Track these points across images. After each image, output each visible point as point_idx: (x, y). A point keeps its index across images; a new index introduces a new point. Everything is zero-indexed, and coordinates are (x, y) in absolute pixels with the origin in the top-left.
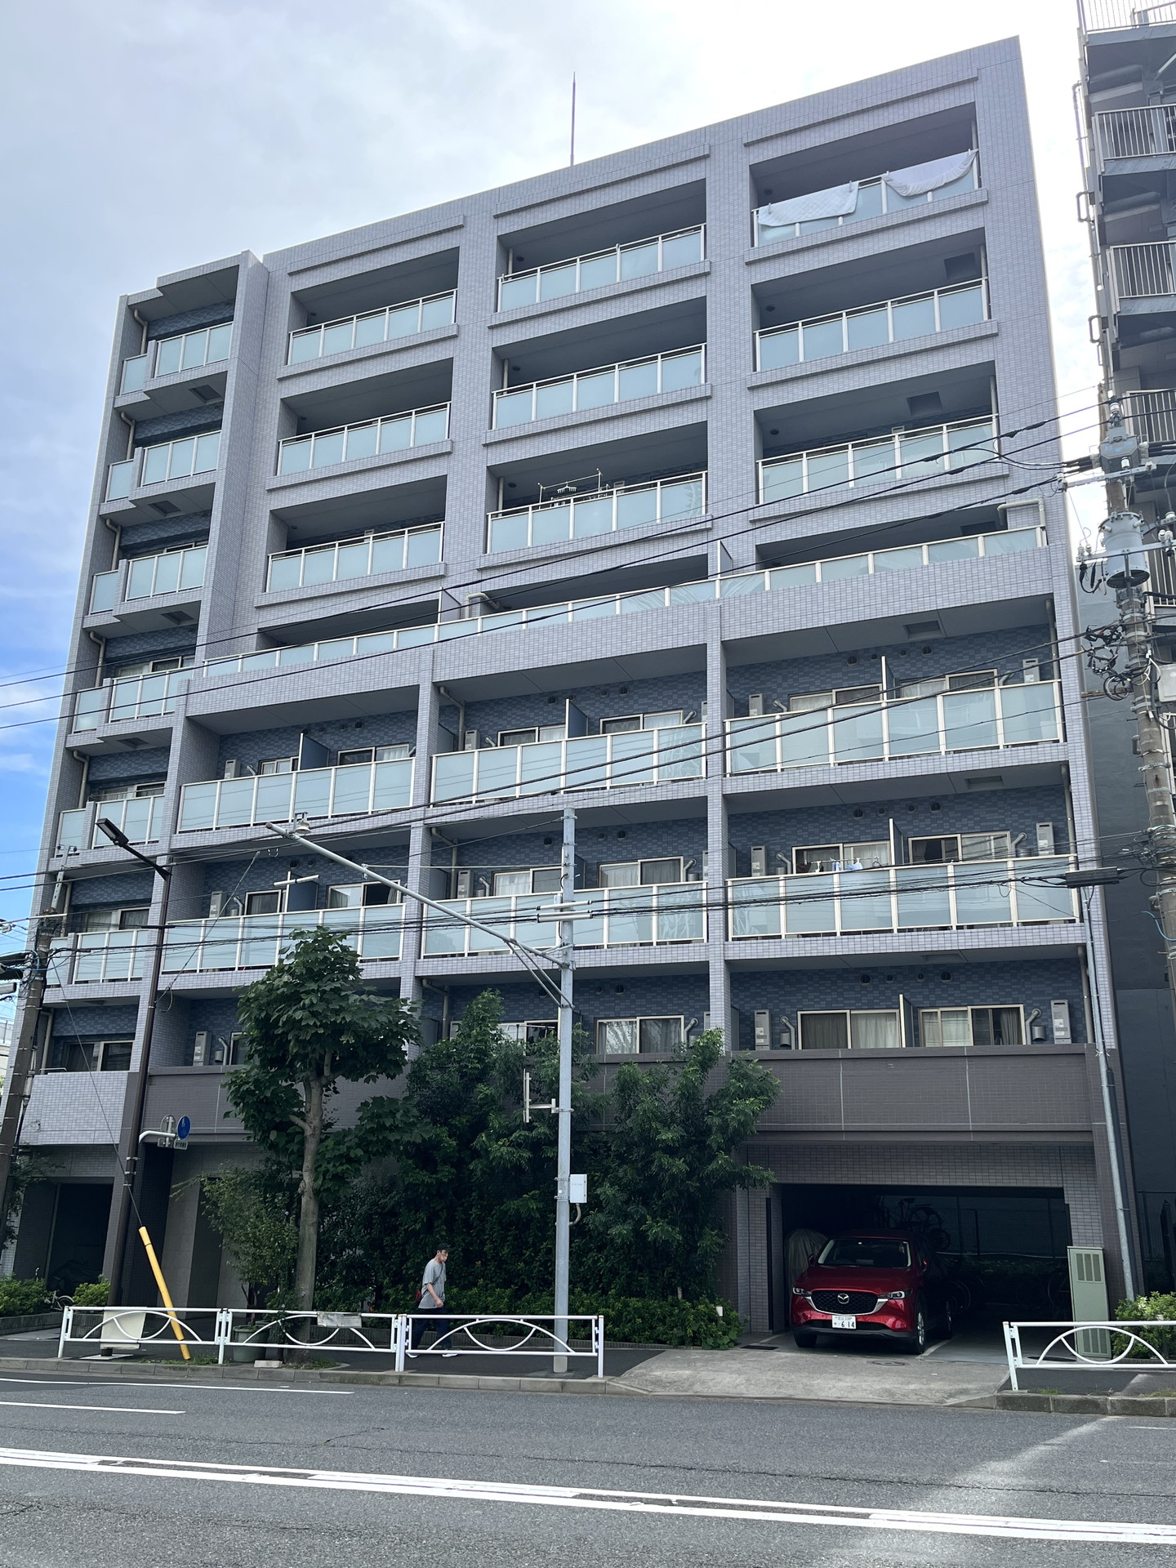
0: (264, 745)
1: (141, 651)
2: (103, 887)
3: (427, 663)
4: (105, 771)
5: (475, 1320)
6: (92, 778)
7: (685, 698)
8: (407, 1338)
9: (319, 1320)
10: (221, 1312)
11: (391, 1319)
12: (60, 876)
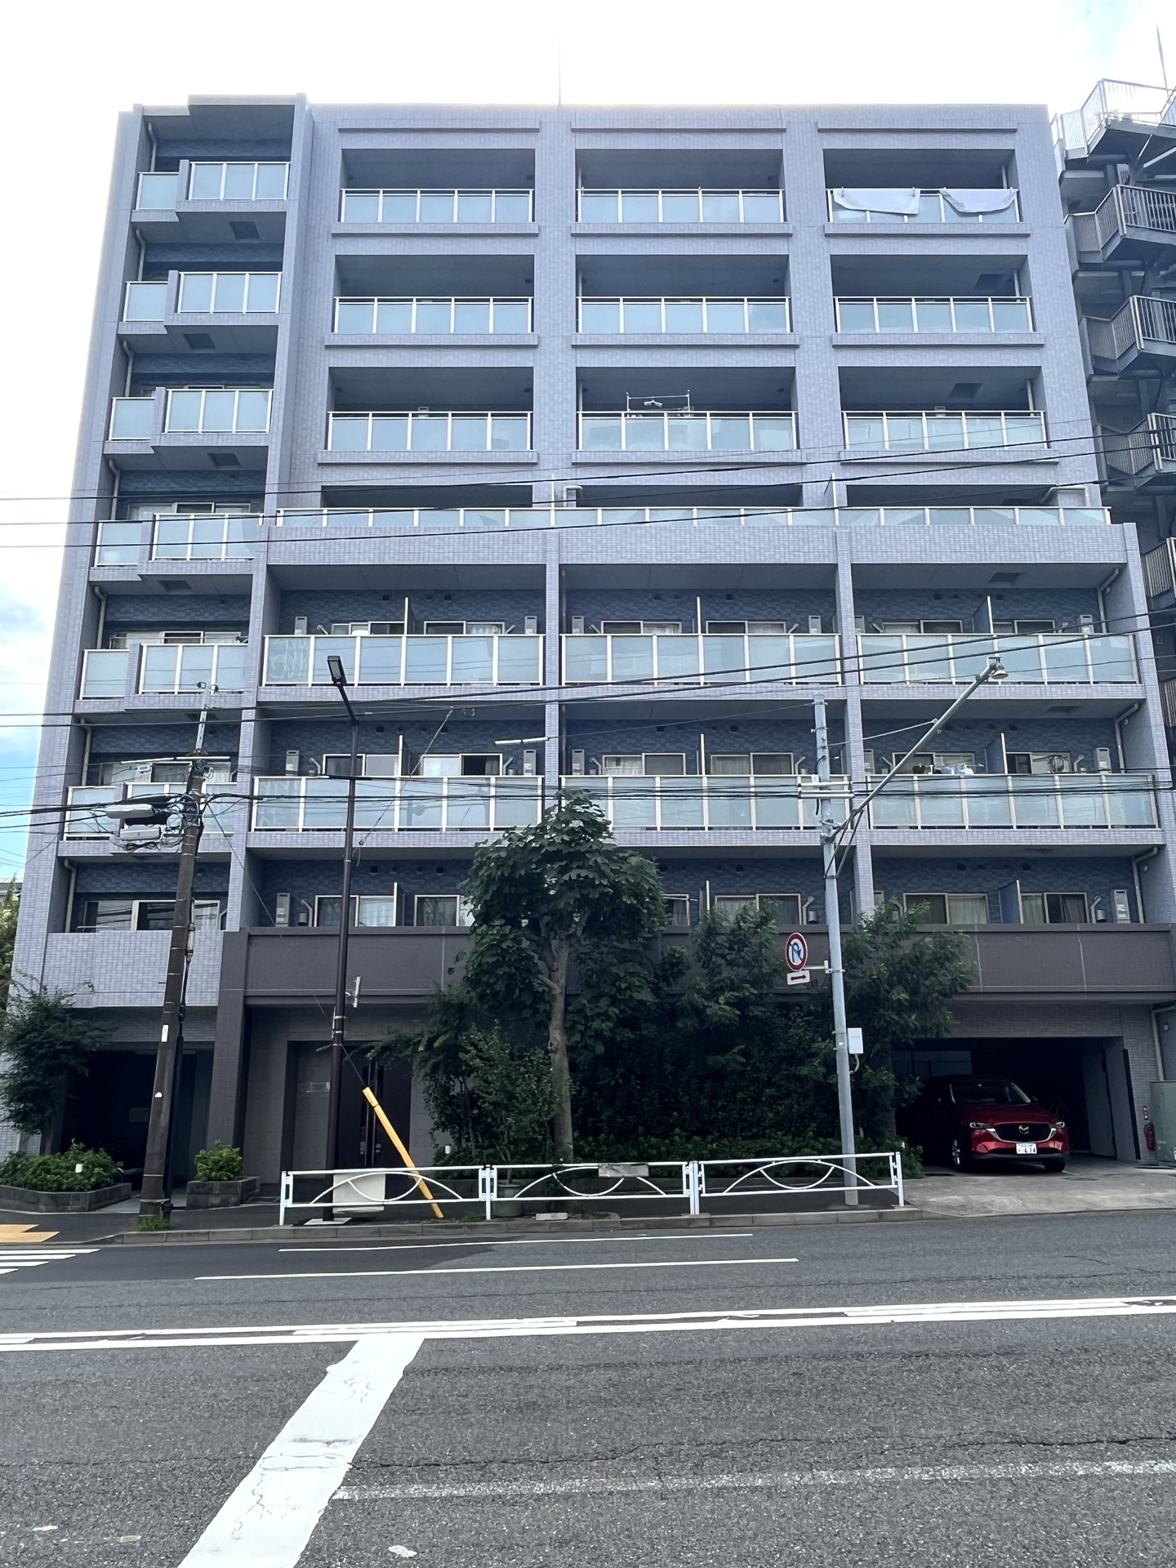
0: (337, 605)
1: (167, 490)
2: (133, 736)
3: (552, 545)
4: (127, 612)
5: (770, 1163)
6: (110, 618)
7: (788, 611)
8: (700, 1182)
9: (600, 1171)
10: (484, 1169)
11: (681, 1166)
12: (203, 715)
